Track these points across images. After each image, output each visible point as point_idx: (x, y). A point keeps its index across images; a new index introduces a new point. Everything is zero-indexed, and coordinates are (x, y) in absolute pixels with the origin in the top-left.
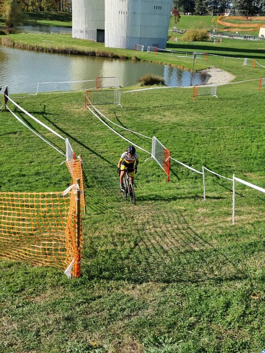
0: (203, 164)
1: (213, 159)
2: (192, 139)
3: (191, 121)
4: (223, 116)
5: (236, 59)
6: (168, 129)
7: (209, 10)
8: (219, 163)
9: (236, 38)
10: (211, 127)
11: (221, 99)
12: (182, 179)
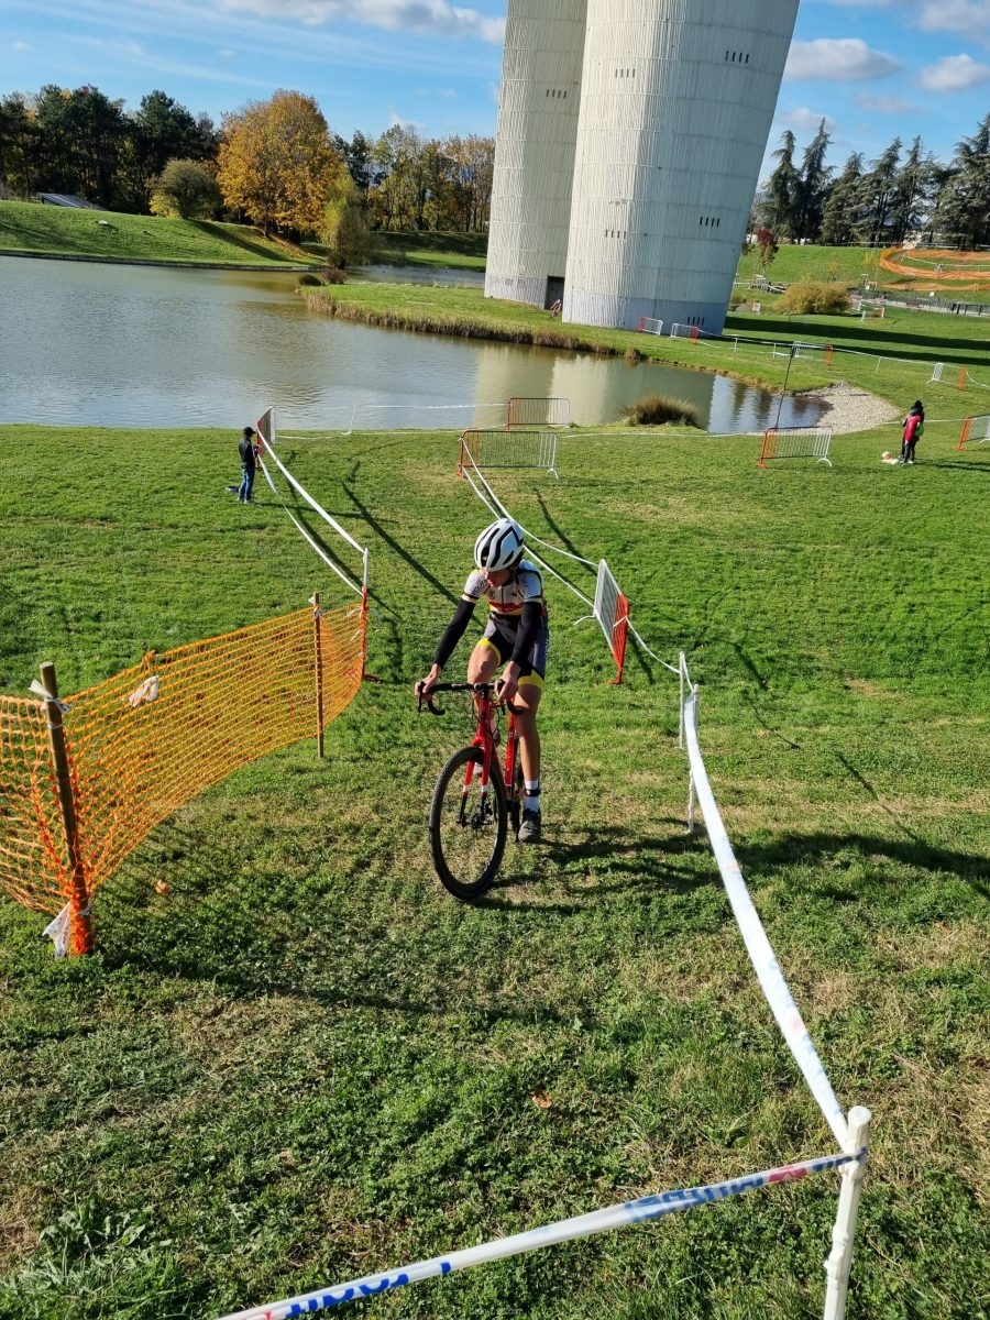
0: (735, 644)
1: (769, 634)
2: (726, 574)
3: (738, 524)
4: (831, 517)
5: (914, 366)
6: (664, 543)
7: (861, 232)
8: (781, 643)
9: (926, 308)
10: (789, 545)
11: (839, 470)
12: (661, 680)
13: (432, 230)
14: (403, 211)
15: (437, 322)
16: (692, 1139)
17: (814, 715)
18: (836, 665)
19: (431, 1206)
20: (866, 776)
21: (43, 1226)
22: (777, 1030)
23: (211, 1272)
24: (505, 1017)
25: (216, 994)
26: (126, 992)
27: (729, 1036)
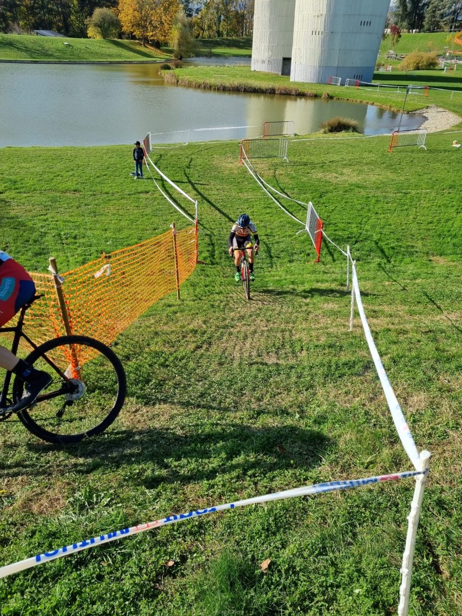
0: (375, 241)
1: (392, 235)
2: (371, 207)
3: (378, 181)
6: (341, 192)
8: (398, 240)
10: (403, 191)
11: (430, 151)
12: (338, 260)
13: (225, 37)
14: (210, 27)
15: (228, 85)
16: (349, 465)
17: (413, 274)
18: (425, 250)
19: (232, 492)
20: (438, 303)
21: (68, 498)
22: (391, 418)
23: (139, 517)
24: (264, 413)
25: (136, 403)
26: (97, 402)
27: (368, 421)
